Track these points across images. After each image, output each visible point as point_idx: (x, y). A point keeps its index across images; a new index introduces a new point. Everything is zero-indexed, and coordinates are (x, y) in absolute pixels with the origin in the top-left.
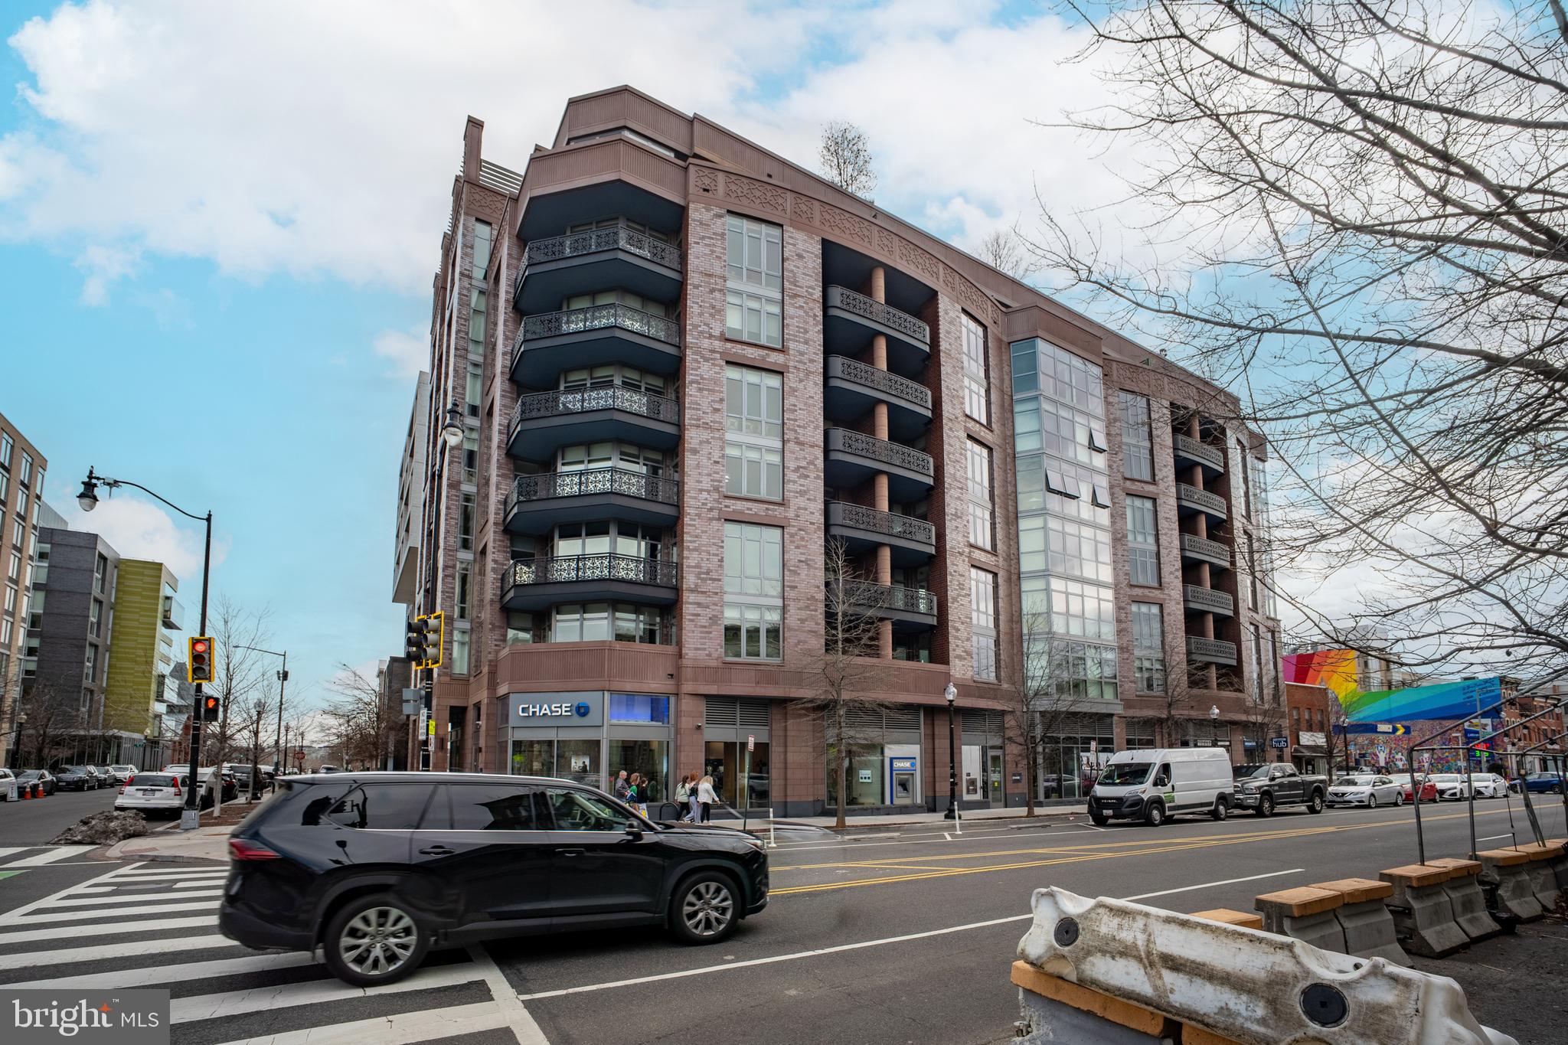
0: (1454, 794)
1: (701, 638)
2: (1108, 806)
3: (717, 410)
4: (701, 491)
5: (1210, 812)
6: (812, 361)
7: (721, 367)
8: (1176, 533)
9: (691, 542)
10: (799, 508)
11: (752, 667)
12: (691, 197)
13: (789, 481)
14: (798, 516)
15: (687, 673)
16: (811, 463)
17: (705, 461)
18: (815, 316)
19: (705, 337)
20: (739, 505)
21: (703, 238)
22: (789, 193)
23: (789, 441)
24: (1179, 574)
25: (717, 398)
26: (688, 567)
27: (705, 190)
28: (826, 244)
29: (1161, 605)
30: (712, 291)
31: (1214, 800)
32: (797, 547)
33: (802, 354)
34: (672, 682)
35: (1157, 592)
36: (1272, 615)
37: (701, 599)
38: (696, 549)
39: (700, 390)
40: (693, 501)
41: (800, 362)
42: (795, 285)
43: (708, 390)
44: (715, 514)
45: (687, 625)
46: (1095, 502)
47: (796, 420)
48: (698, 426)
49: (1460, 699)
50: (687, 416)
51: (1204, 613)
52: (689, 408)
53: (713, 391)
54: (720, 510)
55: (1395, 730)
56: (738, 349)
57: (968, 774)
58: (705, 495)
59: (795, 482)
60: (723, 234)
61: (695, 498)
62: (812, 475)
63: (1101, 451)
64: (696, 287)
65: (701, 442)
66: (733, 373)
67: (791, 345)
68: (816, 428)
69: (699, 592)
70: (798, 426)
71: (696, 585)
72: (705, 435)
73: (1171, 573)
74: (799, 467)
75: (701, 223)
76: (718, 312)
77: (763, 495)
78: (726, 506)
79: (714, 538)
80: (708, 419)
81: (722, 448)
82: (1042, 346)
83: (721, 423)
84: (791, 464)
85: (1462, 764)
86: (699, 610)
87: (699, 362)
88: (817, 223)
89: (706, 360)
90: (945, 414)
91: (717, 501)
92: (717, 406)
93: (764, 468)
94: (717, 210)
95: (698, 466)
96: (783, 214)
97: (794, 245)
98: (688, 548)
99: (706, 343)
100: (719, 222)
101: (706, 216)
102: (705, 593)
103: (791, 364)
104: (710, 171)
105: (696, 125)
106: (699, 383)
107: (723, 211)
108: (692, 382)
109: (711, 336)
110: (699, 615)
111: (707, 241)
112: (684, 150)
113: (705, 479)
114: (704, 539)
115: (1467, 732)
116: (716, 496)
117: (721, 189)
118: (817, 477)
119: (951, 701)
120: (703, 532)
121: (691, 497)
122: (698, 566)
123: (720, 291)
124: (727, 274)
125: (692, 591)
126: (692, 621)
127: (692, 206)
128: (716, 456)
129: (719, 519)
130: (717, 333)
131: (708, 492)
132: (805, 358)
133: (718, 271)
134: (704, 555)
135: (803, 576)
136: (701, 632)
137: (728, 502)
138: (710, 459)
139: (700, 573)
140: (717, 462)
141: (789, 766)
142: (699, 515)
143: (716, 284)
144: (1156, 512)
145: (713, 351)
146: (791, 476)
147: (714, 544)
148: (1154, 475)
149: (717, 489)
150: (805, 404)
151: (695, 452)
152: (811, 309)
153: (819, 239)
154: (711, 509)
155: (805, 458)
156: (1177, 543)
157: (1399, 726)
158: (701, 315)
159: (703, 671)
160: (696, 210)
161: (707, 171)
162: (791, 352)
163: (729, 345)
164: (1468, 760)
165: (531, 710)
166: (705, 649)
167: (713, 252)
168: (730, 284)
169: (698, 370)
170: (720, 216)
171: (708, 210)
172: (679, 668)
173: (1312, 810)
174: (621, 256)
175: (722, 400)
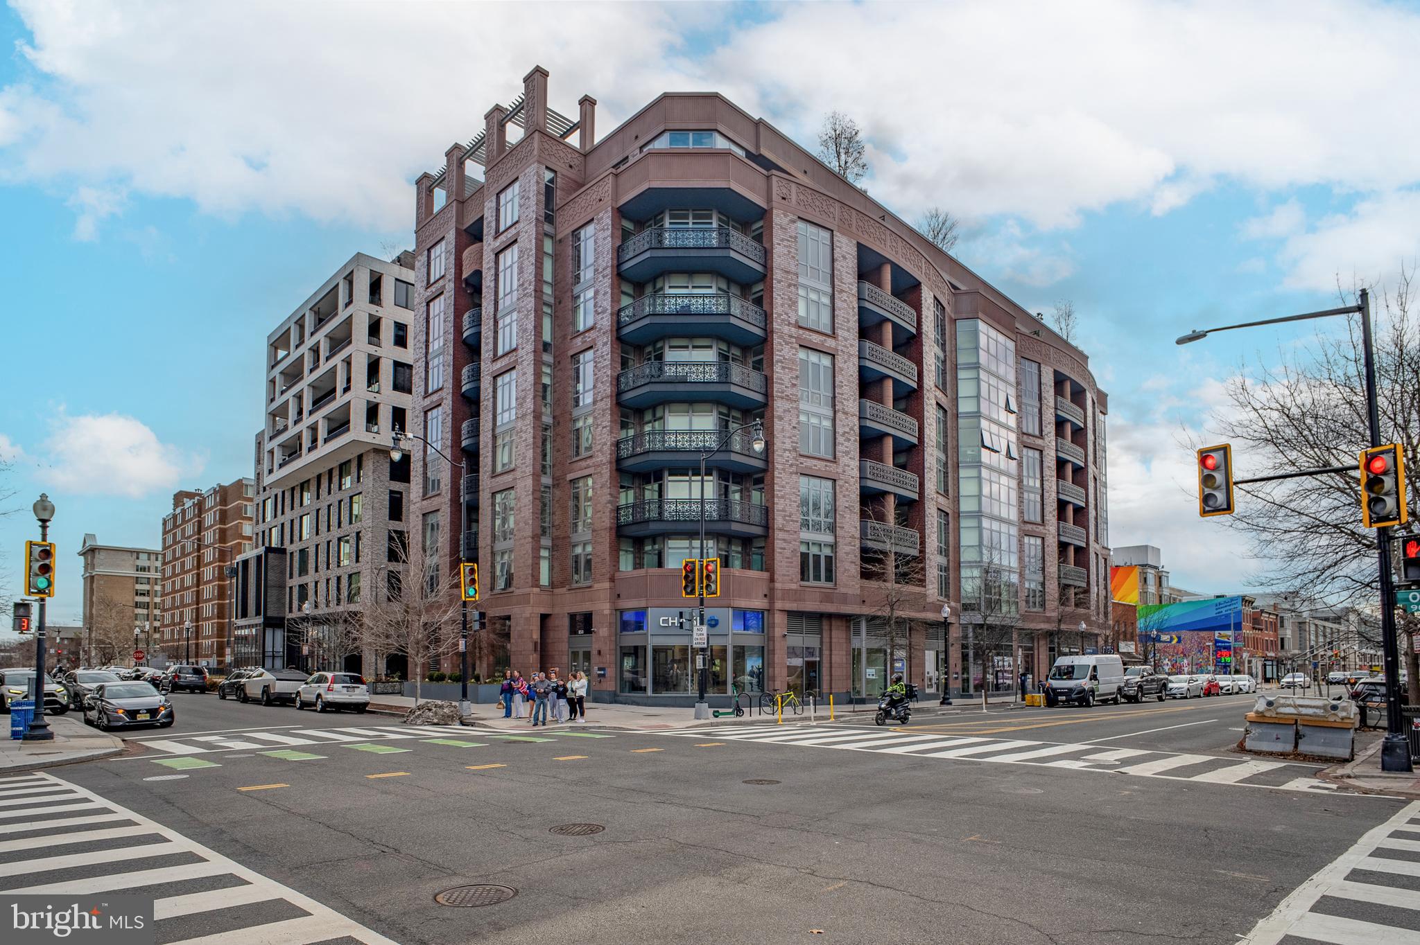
0: (1228, 690)
1: (787, 567)
2: (1062, 694)
3: (794, 385)
4: (785, 450)
5: (1112, 699)
6: (852, 345)
7: (796, 349)
8: (1054, 479)
9: (779, 491)
10: (845, 465)
11: (817, 590)
12: (774, 204)
13: (839, 443)
14: (844, 472)
15: (778, 594)
16: (852, 429)
17: (787, 427)
18: (854, 308)
19: (786, 325)
20: (810, 462)
21: (782, 240)
22: (837, 203)
23: (839, 411)
24: (1055, 513)
25: (794, 374)
26: (778, 511)
27: (784, 198)
28: (860, 246)
29: (1043, 538)
30: (790, 285)
31: (1116, 690)
32: (844, 496)
33: (846, 340)
34: (766, 601)
35: (1041, 528)
36: (1105, 545)
37: (786, 536)
38: (782, 497)
39: (783, 368)
40: (782, 457)
41: (844, 346)
42: (842, 282)
43: (788, 368)
44: (794, 469)
45: (778, 557)
46: (1009, 456)
47: (842, 394)
48: (782, 398)
49: (1212, 613)
50: (775, 389)
51: (1069, 544)
52: (777, 383)
53: (791, 369)
54: (797, 465)
55: (1172, 639)
56: (807, 335)
57: (928, 673)
58: (787, 454)
59: (842, 444)
60: (796, 237)
61: (781, 456)
62: (853, 439)
63: (1012, 412)
64: (779, 282)
65: (785, 411)
66: (802, 354)
67: (839, 332)
68: (854, 400)
69: (785, 531)
70: (845, 399)
71: (783, 525)
72: (787, 405)
73: (1050, 512)
74: (845, 432)
75: (781, 228)
76: (793, 304)
77: (822, 454)
78: (801, 463)
79: (794, 488)
80: (789, 391)
81: (798, 416)
82: (982, 326)
83: (797, 396)
84: (840, 430)
85: (1211, 668)
86: (784, 545)
87: (782, 345)
88: (854, 229)
89: (787, 343)
90: (925, 386)
91: (795, 458)
92: (794, 382)
93: (822, 431)
94: (791, 217)
95: (783, 430)
96: (832, 220)
97: (840, 248)
98: (778, 497)
99: (786, 329)
100: (793, 226)
101: (785, 221)
102: (789, 531)
103: (840, 348)
104: (787, 182)
105: (762, 129)
106: (783, 363)
107: (795, 217)
108: (777, 362)
109: (789, 324)
110: (784, 549)
111: (785, 243)
112: (752, 150)
113: (787, 441)
114: (787, 490)
115: (1217, 641)
116: (794, 454)
117: (794, 197)
118: (855, 441)
119: (946, 618)
120: (787, 483)
121: (778, 455)
122: (784, 511)
123: (795, 285)
124: (799, 271)
125: (780, 530)
126: (781, 553)
127: (775, 211)
128: (794, 423)
129: (797, 473)
130: (793, 321)
131: (790, 451)
132: (847, 343)
133: (793, 269)
134: (788, 502)
135: (847, 519)
136: (787, 562)
137: (802, 459)
138: (790, 424)
139: (785, 516)
140: (795, 427)
141: (833, 665)
142: (784, 470)
143: (792, 280)
144: (1042, 461)
145: (791, 336)
146: (840, 439)
147: (794, 493)
148: (1041, 431)
149: (795, 449)
150: (848, 381)
151: (781, 418)
152: (851, 302)
153: (855, 242)
154: (791, 465)
155: (848, 425)
156: (1054, 487)
157: (1174, 636)
158: (782, 305)
159: (787, 594)
160: (778, 215)
161: (784, 182)
162: (840, 338)
163: (801, 332)
164: (1216, 665)
165: (670, 621)
166: (788, 575)
167: (789, 252)
168: (801, 280)
169: (783, 350)
170: (793, 222)
171: (786, 216)
172: (772, 590)
173: (1160, 699)
174: (733, 254)
175: (797, 377)
